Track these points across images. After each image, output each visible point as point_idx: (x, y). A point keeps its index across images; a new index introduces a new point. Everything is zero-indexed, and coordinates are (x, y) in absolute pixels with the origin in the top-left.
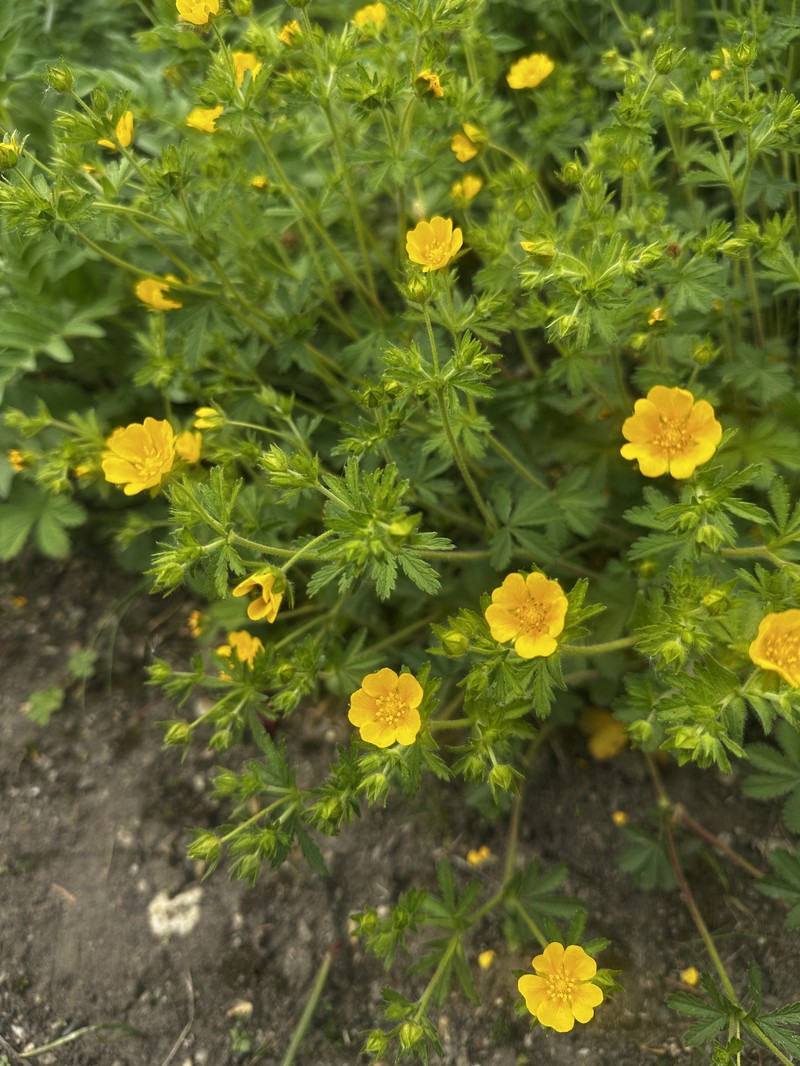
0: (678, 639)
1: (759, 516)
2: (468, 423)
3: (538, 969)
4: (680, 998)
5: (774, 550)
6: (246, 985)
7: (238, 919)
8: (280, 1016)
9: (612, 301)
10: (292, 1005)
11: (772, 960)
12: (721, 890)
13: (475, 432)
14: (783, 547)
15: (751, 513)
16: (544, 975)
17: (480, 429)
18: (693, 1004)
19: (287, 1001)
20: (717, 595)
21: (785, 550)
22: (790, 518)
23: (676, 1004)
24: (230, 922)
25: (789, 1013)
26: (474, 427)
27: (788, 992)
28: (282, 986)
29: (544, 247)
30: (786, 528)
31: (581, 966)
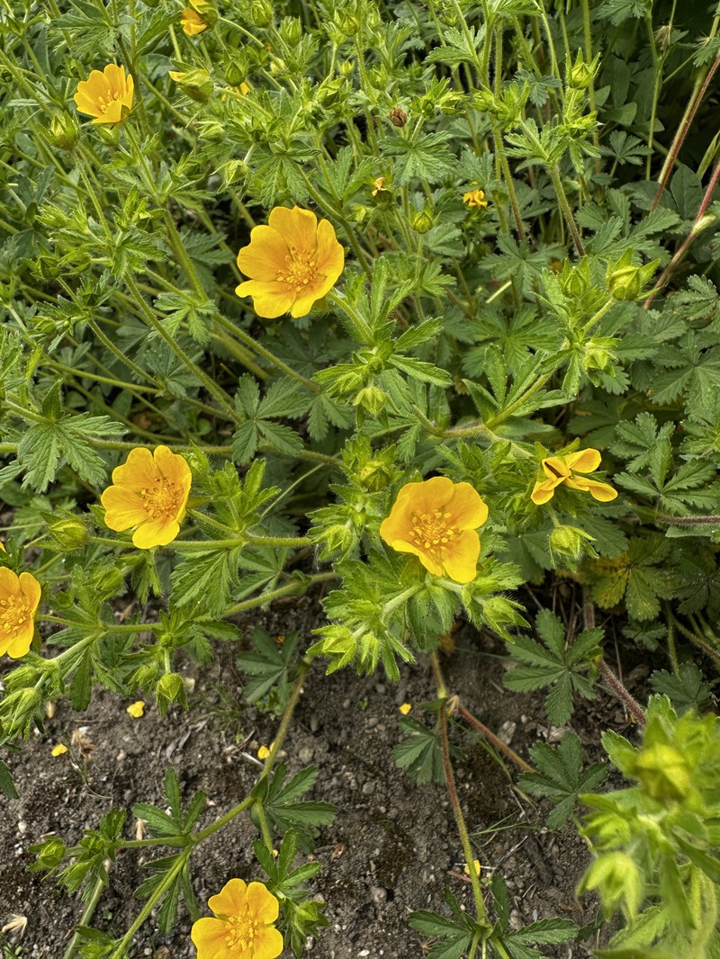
0: (349, 523)
1: (439, 378)
2: (195, 306)
3: (216, 911)
4: (422, 915)
5: (493, 427)
6: (24, 896)
7: (22, 826)
8: (57, 927)
9: (302, 154)
10: (71, 915)
11: (555, 849)
12: (505, 780)
13: (200, 315)
14: (502, 423)
15: (430, 374)
16: (223, 917)
17: (205, 312)
18: (436, 922)
19: (65, 911)
20: (372, 466)
21: (504, 427)
22: (508, 391)
23: (418, 921)
24: (14, 830)
25: (538, 930)
26: (200, 310)
27: (571, 882)
28: (62, 897)
29: (196, 77)
30: (504, 403)
31: (265, 906)
